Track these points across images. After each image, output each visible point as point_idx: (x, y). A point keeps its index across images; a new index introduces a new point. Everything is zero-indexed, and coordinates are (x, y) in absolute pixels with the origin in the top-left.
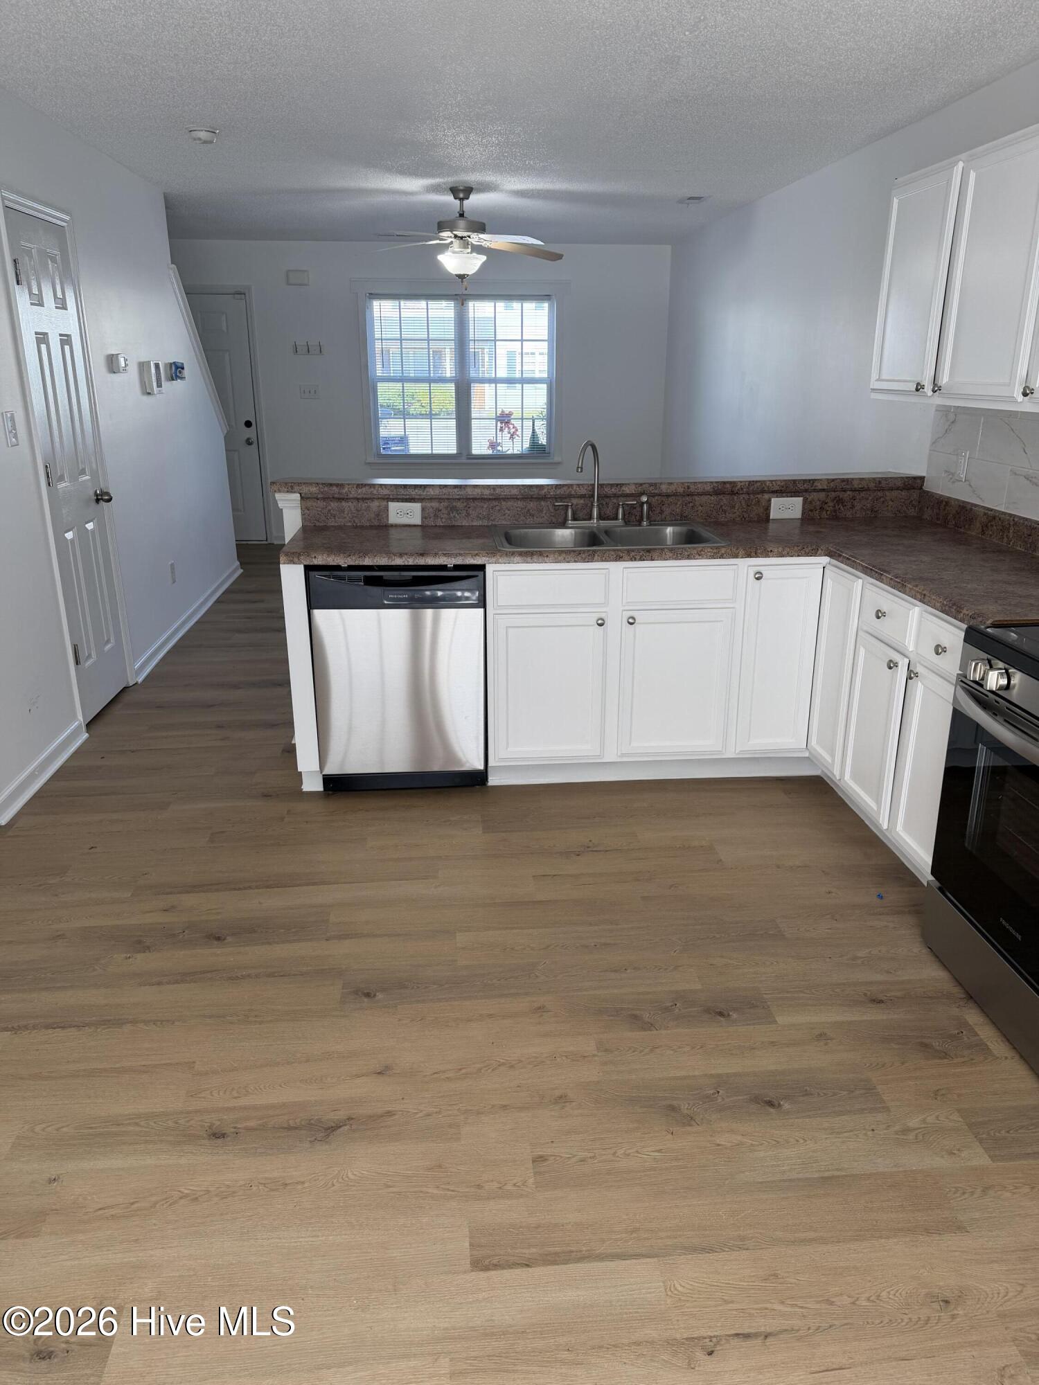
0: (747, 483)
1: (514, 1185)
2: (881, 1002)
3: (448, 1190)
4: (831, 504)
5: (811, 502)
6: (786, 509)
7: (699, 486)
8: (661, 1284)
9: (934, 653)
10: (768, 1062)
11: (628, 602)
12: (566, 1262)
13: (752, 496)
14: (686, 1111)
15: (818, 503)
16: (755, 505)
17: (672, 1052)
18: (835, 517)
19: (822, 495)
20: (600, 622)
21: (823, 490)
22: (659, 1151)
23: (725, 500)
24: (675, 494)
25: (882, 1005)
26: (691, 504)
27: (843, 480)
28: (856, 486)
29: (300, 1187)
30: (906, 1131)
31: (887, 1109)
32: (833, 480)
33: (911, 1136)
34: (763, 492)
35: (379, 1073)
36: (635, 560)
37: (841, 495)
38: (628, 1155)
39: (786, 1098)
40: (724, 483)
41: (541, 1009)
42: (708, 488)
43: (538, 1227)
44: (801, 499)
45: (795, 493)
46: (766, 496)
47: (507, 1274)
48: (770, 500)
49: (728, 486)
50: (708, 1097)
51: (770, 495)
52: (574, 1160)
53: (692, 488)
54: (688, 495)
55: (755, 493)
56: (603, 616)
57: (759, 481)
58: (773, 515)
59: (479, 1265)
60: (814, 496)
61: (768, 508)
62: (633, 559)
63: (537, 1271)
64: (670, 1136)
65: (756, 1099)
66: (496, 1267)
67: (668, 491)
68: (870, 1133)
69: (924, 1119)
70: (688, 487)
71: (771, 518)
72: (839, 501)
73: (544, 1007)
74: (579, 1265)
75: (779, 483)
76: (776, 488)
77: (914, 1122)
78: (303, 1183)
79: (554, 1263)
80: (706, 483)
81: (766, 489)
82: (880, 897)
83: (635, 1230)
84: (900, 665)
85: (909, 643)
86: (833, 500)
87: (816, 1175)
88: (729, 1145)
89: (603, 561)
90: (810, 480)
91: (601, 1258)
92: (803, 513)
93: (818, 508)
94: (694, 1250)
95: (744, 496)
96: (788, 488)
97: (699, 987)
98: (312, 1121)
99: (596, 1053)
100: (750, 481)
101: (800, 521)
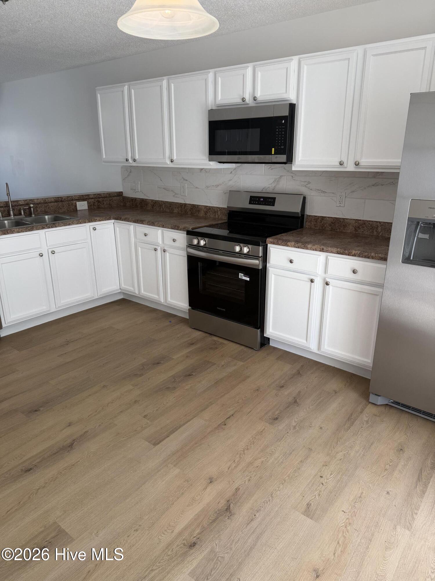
0: (66, 197)
1: (145, 425)
2: (193, 344)
3: (127, 436)
4: (97, 203)
5: (90, 203)
6: (82, 206)
7: (49, 199)
8: (202, 420)
9: (173, 242)
10: (180, 368)
11: (50, 245)
12: (177, 430)
13: (69, 202)
14: (172, 387)
15: (92, 203)
16: (71, 205)
17: (154, 377)
18: (99, 208)
19: (93, 200)
20: (41, 255)
21: (92, 198)
22: (174, 398)
23: (60, 204)
24: (40, 203)
25: (194, 344)
26: (48, 207)
27: (98, 194)
28: (103, 196)
29: (79, 462)
30: (223, 366)
31: (215, 364)
32: (95, 194)
33: (225, 366)
34: (72, 200)
35: (69, 426)
36: (50, 228)
37: (99, 199)
38: (167, 403)
39: (192, 372)
40: (58, 198)
41: (104, 386)
42: (53, 200)
43: (162, 428)
44: (86, 202)
45: (84, 200)
46: (74, 202)
47: (165, 441)
48: (76, 203)
49: (60, 199)
50: (174, 381)
51: (76, 201)
52: (155, 411)
53: (47, 201)
54: (46, 203)
55: (70, 200)
56: (41, 252)
57: (71, 196)
58: (79, 208)
59: (155, 444)
60: (90, 200)
61: (76, 206)
62: (49, 228)
63: (172, 436)
64: (173, 394)
65: (186, 376)
66: (160, 442)
67: (38, 202)
68: (216, 370)
69: (224, 362)
70: (45, 200)
71: (78, 210)
72: (99, 202)
73: (105, 385)
74: (181, 429)
75: (77, 196)
76: (77, 198)
77: (223, 363)
78: (79, 461)
79: (174, 432)
80: (51, 198)
81: (73, 199)
82: (170, 322)
83: (186, 415)
84: (158, 249)
85: (160, 241)
86: (97, 202)
87: (213, 383)
88: (189, 388)
89: (37, 230)
90: (87, 195)
91: (184, 424)
92: (88, 207)
93: (92, 205)
94: (202, 410)
95: (66, 202)
96: (82, 198)
97: (145, 360)
98: (61, 448)
99: (134, 387)
100: (67, 197)
101: (88, 210)
